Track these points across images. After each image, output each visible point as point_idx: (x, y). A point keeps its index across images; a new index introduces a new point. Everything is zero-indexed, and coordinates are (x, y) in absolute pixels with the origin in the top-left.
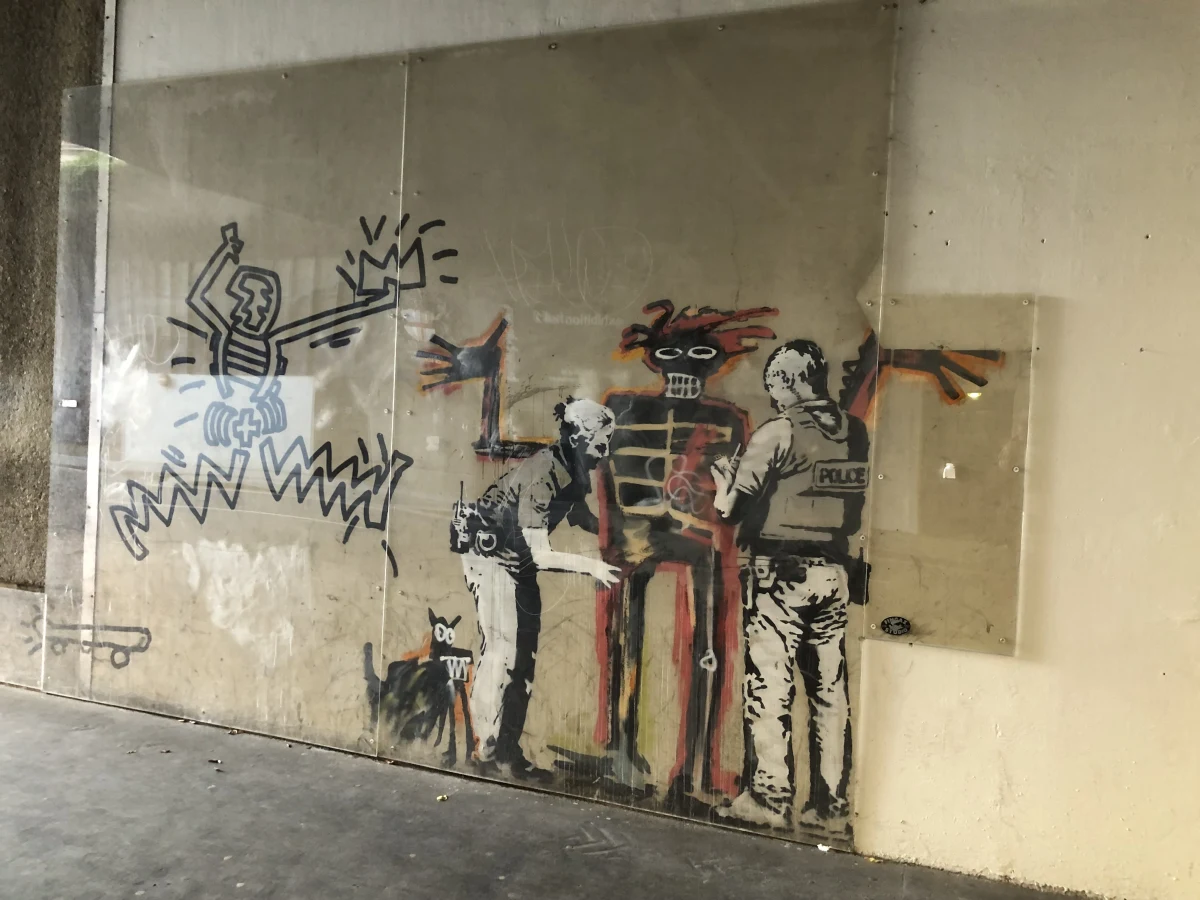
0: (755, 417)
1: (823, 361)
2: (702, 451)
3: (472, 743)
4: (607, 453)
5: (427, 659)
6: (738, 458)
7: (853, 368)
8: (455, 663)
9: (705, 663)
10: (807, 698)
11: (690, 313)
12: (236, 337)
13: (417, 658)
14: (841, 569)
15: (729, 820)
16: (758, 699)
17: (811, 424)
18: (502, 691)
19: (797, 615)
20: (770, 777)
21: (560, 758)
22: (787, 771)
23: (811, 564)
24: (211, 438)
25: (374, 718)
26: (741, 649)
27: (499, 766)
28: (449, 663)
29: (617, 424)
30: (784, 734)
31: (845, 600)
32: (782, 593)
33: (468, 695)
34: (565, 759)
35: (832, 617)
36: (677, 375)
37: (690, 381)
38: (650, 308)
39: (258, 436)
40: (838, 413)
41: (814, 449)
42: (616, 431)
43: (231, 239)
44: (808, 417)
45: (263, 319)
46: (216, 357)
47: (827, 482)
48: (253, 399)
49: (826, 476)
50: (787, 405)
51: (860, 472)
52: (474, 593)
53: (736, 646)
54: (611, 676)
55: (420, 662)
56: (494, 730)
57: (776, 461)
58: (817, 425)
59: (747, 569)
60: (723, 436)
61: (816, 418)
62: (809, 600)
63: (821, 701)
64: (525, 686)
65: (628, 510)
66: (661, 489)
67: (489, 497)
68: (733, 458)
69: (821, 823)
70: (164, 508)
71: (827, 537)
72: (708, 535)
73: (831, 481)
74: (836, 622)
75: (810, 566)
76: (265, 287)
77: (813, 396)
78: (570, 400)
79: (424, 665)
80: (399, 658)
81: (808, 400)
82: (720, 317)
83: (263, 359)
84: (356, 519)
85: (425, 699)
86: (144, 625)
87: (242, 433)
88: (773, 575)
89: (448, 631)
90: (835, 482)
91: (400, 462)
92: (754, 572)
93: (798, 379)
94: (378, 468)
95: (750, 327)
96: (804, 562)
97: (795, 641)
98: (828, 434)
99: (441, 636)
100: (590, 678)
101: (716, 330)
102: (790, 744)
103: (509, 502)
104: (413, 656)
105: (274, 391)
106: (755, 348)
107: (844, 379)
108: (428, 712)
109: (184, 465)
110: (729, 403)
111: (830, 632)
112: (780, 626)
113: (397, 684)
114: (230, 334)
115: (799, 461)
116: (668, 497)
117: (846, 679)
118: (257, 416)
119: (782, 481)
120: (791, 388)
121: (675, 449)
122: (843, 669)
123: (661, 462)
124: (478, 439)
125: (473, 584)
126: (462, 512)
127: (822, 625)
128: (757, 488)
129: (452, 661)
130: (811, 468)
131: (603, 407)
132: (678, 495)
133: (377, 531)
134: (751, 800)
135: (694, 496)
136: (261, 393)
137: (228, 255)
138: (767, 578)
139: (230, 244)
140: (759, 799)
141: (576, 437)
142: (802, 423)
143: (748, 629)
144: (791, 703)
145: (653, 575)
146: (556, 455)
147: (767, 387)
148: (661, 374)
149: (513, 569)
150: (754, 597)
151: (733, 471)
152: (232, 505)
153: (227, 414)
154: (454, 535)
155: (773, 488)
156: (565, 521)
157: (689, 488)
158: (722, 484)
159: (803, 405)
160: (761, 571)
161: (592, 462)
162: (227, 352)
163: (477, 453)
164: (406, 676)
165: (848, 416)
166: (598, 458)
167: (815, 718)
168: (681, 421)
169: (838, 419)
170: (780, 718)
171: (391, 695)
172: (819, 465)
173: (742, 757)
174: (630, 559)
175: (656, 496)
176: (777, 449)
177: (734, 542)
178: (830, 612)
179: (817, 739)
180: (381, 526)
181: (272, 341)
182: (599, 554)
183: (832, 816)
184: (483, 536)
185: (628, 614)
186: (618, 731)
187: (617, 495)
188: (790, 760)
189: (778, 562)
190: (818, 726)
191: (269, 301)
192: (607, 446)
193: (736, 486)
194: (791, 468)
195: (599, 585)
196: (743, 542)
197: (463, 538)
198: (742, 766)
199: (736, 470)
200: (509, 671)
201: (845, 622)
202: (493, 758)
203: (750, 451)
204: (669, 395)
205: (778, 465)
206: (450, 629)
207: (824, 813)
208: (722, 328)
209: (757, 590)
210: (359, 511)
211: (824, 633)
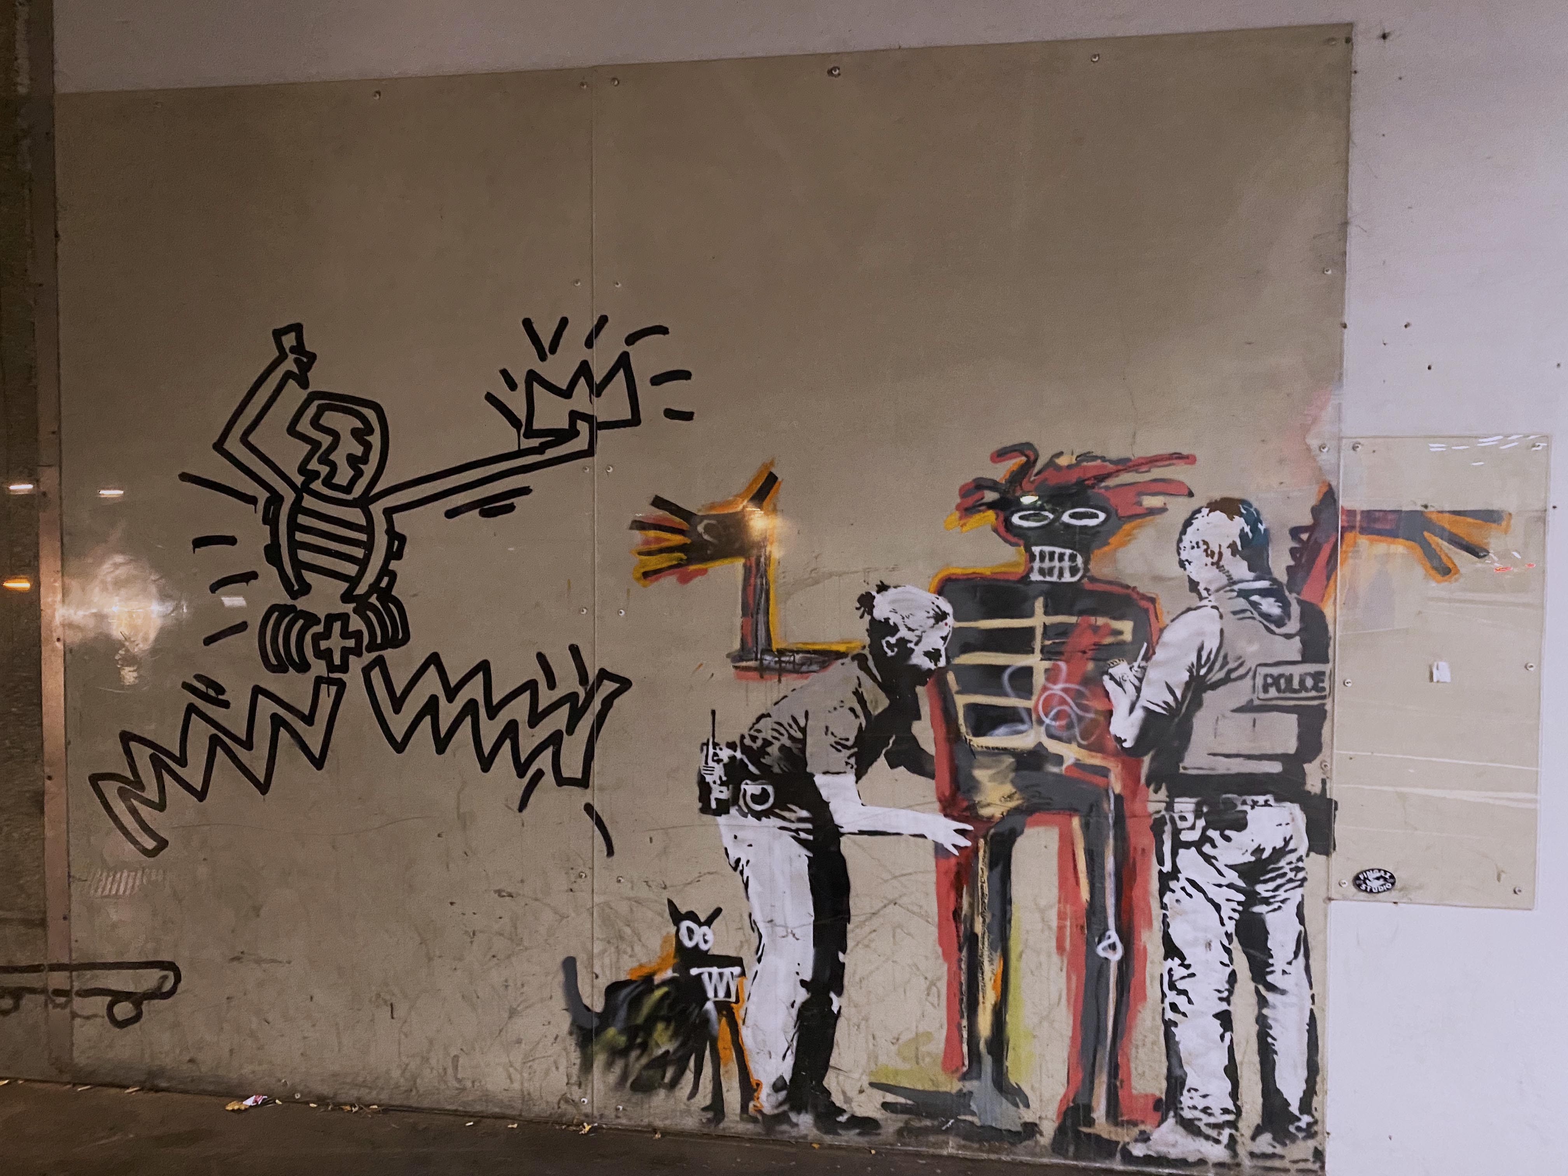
0: (1166, 606)
1: (1262, 527)
2: (1090, 654)
3: (749, 1088)
4: (942, 662)
5: (669, 974)
6: (1143, 664)
7: (1305, 536)
8: (715, 976)
9: (1104, 949)
10: (1252, 985)
11: (1063, 461)
12: (309, 502)
13: (654, 974)
14: (1296, 808)
15: (1148, 1160)
16: (1184, 992)
17: (1248, 614)
18: (794, 1012)
19: (1237, 874)
20: (1205, 1096)
21: (890, 1098)
22: (1228, 1085)
23: (1255, 804)
24: (274, 661)
25: (587, 1066)
26: (1157, 925)
27: (794, 1117)
28: (705, 977)
29: (957, 618)
30: (1222, 1037)
31: (1303, 850)
32: (1214, 846)
33: (740, 1022)
34: (902, 1100)
35: (1285, 874)
36: (1047, 549)
37: (1066, 558)
38: (1001, 455)
39: (359, 655)
40: (1286, 598)
41: (1254, 648)
42: (955, 630)
43: (293, 350)
44: (1242, 603)
45: (359, 474)
46: (275, 534)
47: (1273, 692)
48: (346, 597)
49: (1271, 685)
50: (1212, 588)
51: (1318, 677)
52: (742, 873)
53: (1150, 924)
54: (963, 978)
55: (657, 979)
56: (785, 1069)
57: (1200, 666)
58: (1256, 615)
59: (1163, 816)
60: (1120, 633)
61: (1255, 605)
62: (1253, 854)
63: (1272, 988)
64: (830, 1002)
65: (979, 742)
66: (1029, 711)
67: (759, 731)
68: (1136, 664)
69: (1279, 1150)
70: (194, 774)
71: (1275, 768)
72: (1103, 772)
73: (1279, 690)
74: (1291, 880)
75: (1253, 808)
76: (359, 424)
77: (1251, 575)
78: (882, 588)
79: (664, 983)
80: (623, 977)
81: (1242, 581)
82: (1111, 467)
83: (364, 537)
84: (540, 774)
85: (669, 1033)
86: (166, 957)
87: (329, 651)
88: (1201, 823)
89: (699, 931)
90: (1284, 692)
91: (609, 687)
92: (1172, 820)
93: (1227, 553)
94: (572, 697)
95: (1155, 480)
96: (1244, 803)
97: (1234, 910)
98: (1273, 627)
99: (691, 939)
100: (933, 984)
101: (1103, 484)
102: (1231, 1049)
103: (791, 737)
104: (645, 971)
105: (384, 584)
106: (1163, 510)
107: (1293, 551)
108: (676, 1051)
109: (226, 705)
110: (1128, 587)
111: (1282, 894)
112: (1212, 892)
113: (622, 1013)
114: (299, 500)
115: (1232, 665)
116: (1040, 722)
117: (1307, 956)
118: (356, 623)
119: (1210, 693)
120: (1217, 564)
121: (1048, 654)
122: (1302, 944)
123: (1028, 671)
124: (737, 645)
125: (738, 861)
126: (715, 754)
127: (1271, 885)
128: (1172, 703)
129: (710, 975)
130: (1251, 674)
131: (933, 597)
132: (1056, 717)
133: (576, 790)
134: (1180, 1129)
135: (1080, 719)
136: (361, 589)
137: (288, 375)
138: (1193, 828)
139: (292, 357)
140: (1190, 1127)
141: (893, 640)
142: (1235, 613)
143: (1166, 900)
144: (1231, 992)
145: (1022, 832)
146: (864, 667)
147: (1182, 564)
148: (1022, 548)
149: (803, 835)
150: (1174, 854)
151: (1137, 683)
152: (319, 763)
153: (301, 622)
154: (705, 789)
155: (1197, 703)
156: (882, 761)
157: (1071, 708)
158: (1120, 701)
159: (1236, 587)
160: (1183, 818)
161: (921, 676)
162: (294, 527)
163: (736, 667)
164: (635, 1003)
165: (1300, 602)
166: (930, 670)
167: (1265, 1011)
168: (1056, 613)
169: (1285, 605)
170: (1217, 1016)
171: (611, 1032)
172: (1259, 669)
173: (1165, 1071)
174: (985, 812)
175: (1022, 721)
176: (1201, 649)
177: (1143, 780)
178: (1281, 868)
179: (1270, 1040)
180: (584, 782)
181: (377, 509)
182: (937, 806)
183: (1293, 1139)
184: (751, 788)
185: (986, 891)
186: (979, 1055)
187: (961, 721)
188: (1231, 1071)
189: (1208, 805)
190: (1270, 1021)
191: (368, 447)
192: (943, 653)
193: (1142, 702)
194: (1222, 675)
195: (939, 850)
196: (1155, 779)
197: (720, 793)
198: (1164, 1084)
199: (1141, 680)
200: (803, 983)
201: (1304, 879)
202: (785, 1108)
203: (1160, 654)
204: (1035, 577)
205: (1203, 672)
206: (705, 929)
207: (1282, 1136)
208: (1111, 482)
209: (1178, 845)
210: (544, 761)
211: (1274, 897)
